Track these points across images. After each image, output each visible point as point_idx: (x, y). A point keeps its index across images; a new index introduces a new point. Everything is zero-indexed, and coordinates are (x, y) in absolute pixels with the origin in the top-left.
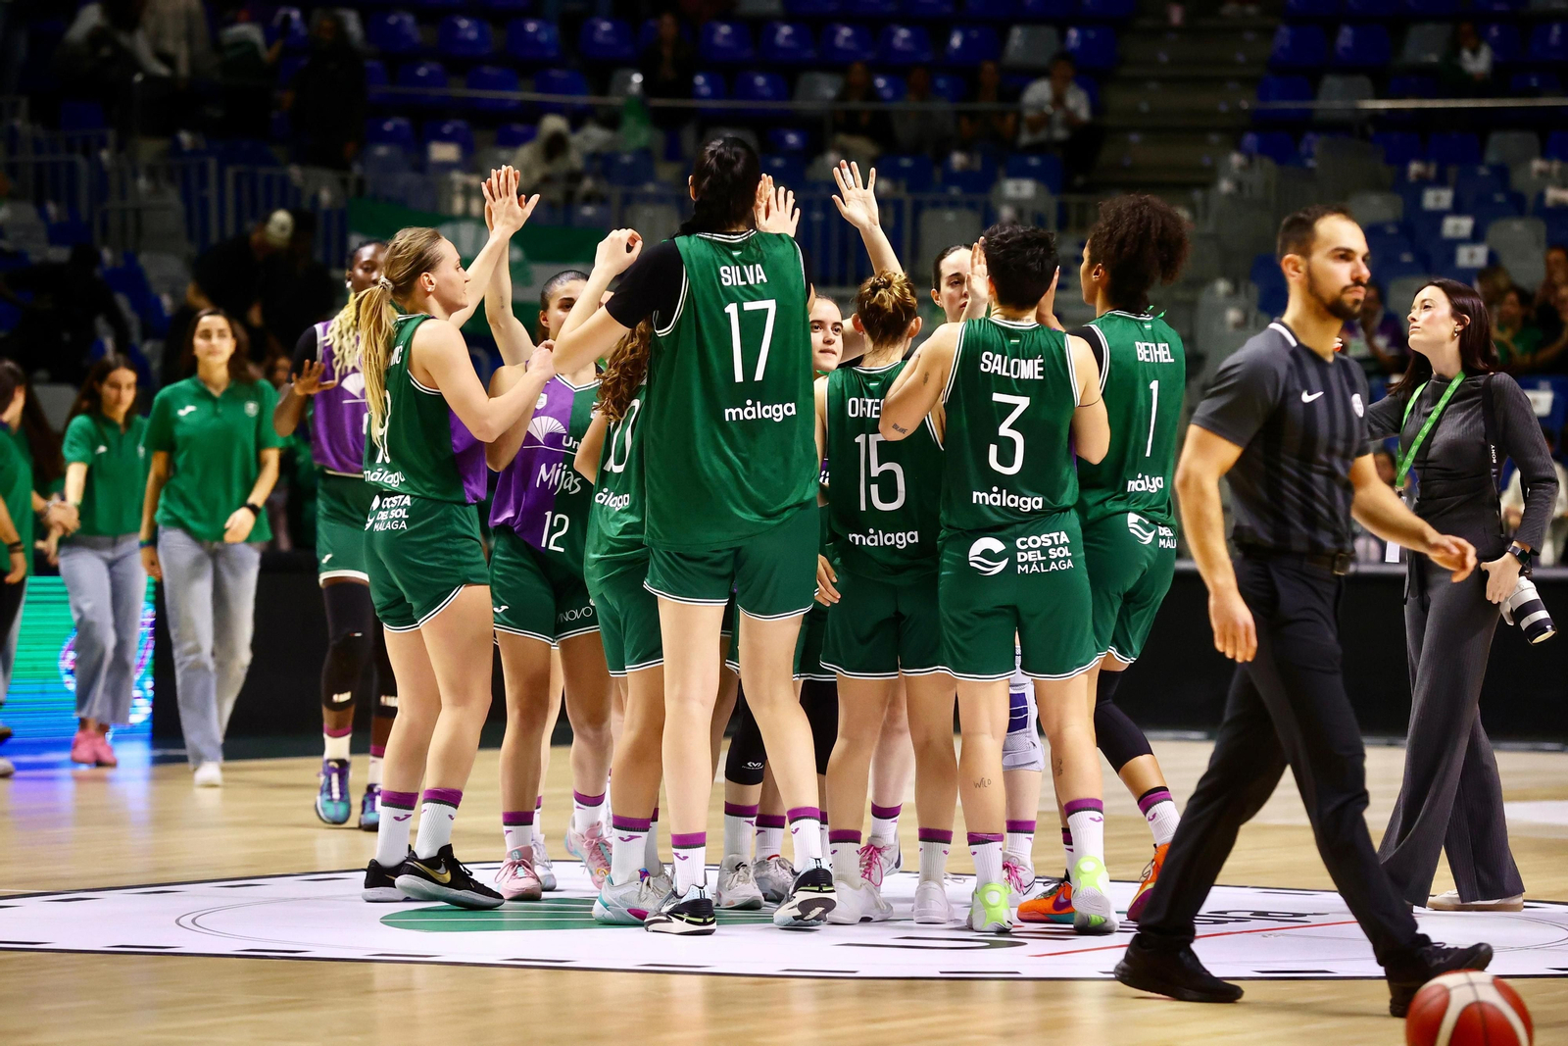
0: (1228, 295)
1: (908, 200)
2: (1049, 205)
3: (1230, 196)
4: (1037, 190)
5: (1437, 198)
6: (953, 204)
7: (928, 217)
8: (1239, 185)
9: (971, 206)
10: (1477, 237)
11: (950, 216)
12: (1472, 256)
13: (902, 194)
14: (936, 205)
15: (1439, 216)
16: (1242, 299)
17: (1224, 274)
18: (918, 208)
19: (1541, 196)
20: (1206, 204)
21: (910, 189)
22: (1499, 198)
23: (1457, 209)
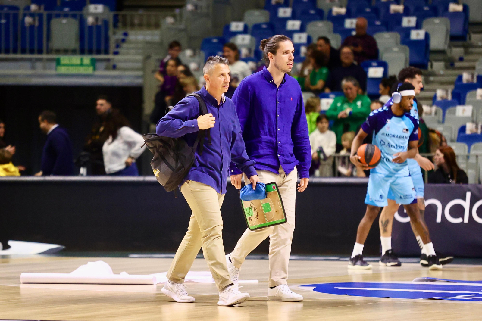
0: (191, 57)
1: (45, 14)
2: (110, 16)
3: (192, 11)
4: (104, 9)
5: (284, 12)
6: (66, 16)
7: (55, 22)
8: (196, 7)
9: (74, 16)
10: (302, 29)
11: (64, 21)
12: (300, 38)
13: (42, 11)
14: (58, 16)
15: (285, 20)
16: (197, 59)
17: (189, 47)
18: (50, 18)
19: (330, 11)
20: (181, 15)
21: (46, 9)
22: (312, 12)
23: (294, 17)
